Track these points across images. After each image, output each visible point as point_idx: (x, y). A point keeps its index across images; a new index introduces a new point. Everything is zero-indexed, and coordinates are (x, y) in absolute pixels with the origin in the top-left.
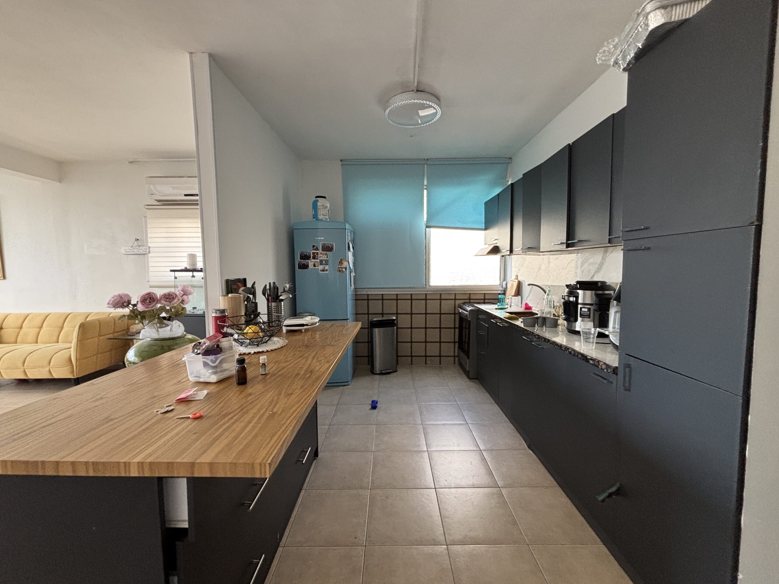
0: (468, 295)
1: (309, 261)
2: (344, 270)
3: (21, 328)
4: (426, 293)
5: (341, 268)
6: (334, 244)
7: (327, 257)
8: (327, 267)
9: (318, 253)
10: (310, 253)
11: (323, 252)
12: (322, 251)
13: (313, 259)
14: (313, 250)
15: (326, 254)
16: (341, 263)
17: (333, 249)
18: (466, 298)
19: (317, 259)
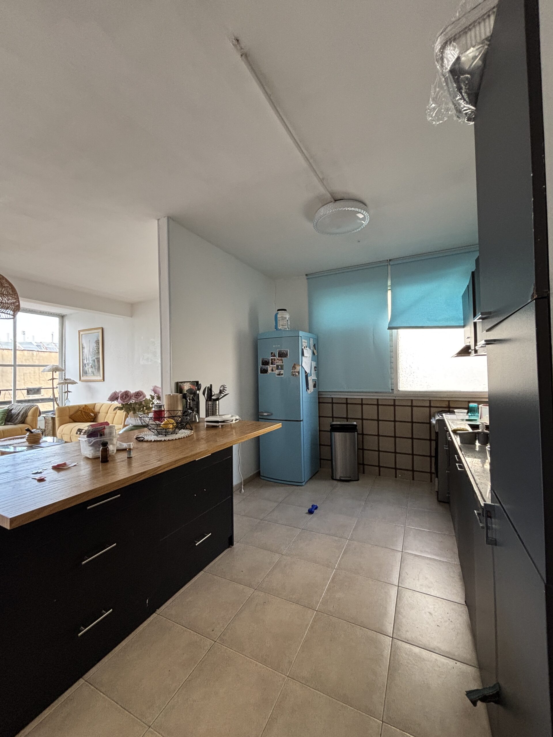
0: (447, 403)
1: (268, 366)
2: (297, 374)
3: (107, 413)
4: (394, 398)
5: (294, 372)
6: (288, 350)
7: (282, 363)
8: (282, 372)
9: (275, 359)
10: (269, 359)
11: (279, 358)
12: (278, 357)
13: (271, 364)
15: (282, 360)
16: (294, 367)
17: (287, 355)
18: (445, 406)
19: (275, 364)
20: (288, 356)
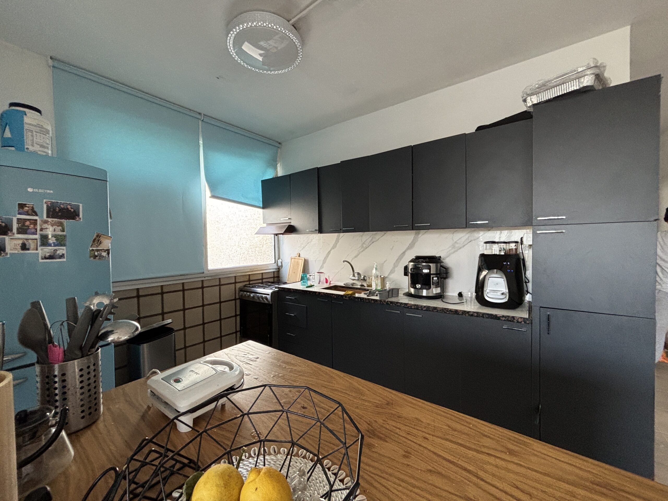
0: (248, 277)
4: (203, 279)
6: (81, 205)
7: (63, 231)
8: (62, 250)
9: (36, 220)
10: (11, 220)
11: (50, 220)
12: (48, 217)
13: (19, 233)
14: (19, 214)
15: (61, 224)
17: (79, 216)
18: (246, 280)
19: (35, 233)
20: (81, 216)
